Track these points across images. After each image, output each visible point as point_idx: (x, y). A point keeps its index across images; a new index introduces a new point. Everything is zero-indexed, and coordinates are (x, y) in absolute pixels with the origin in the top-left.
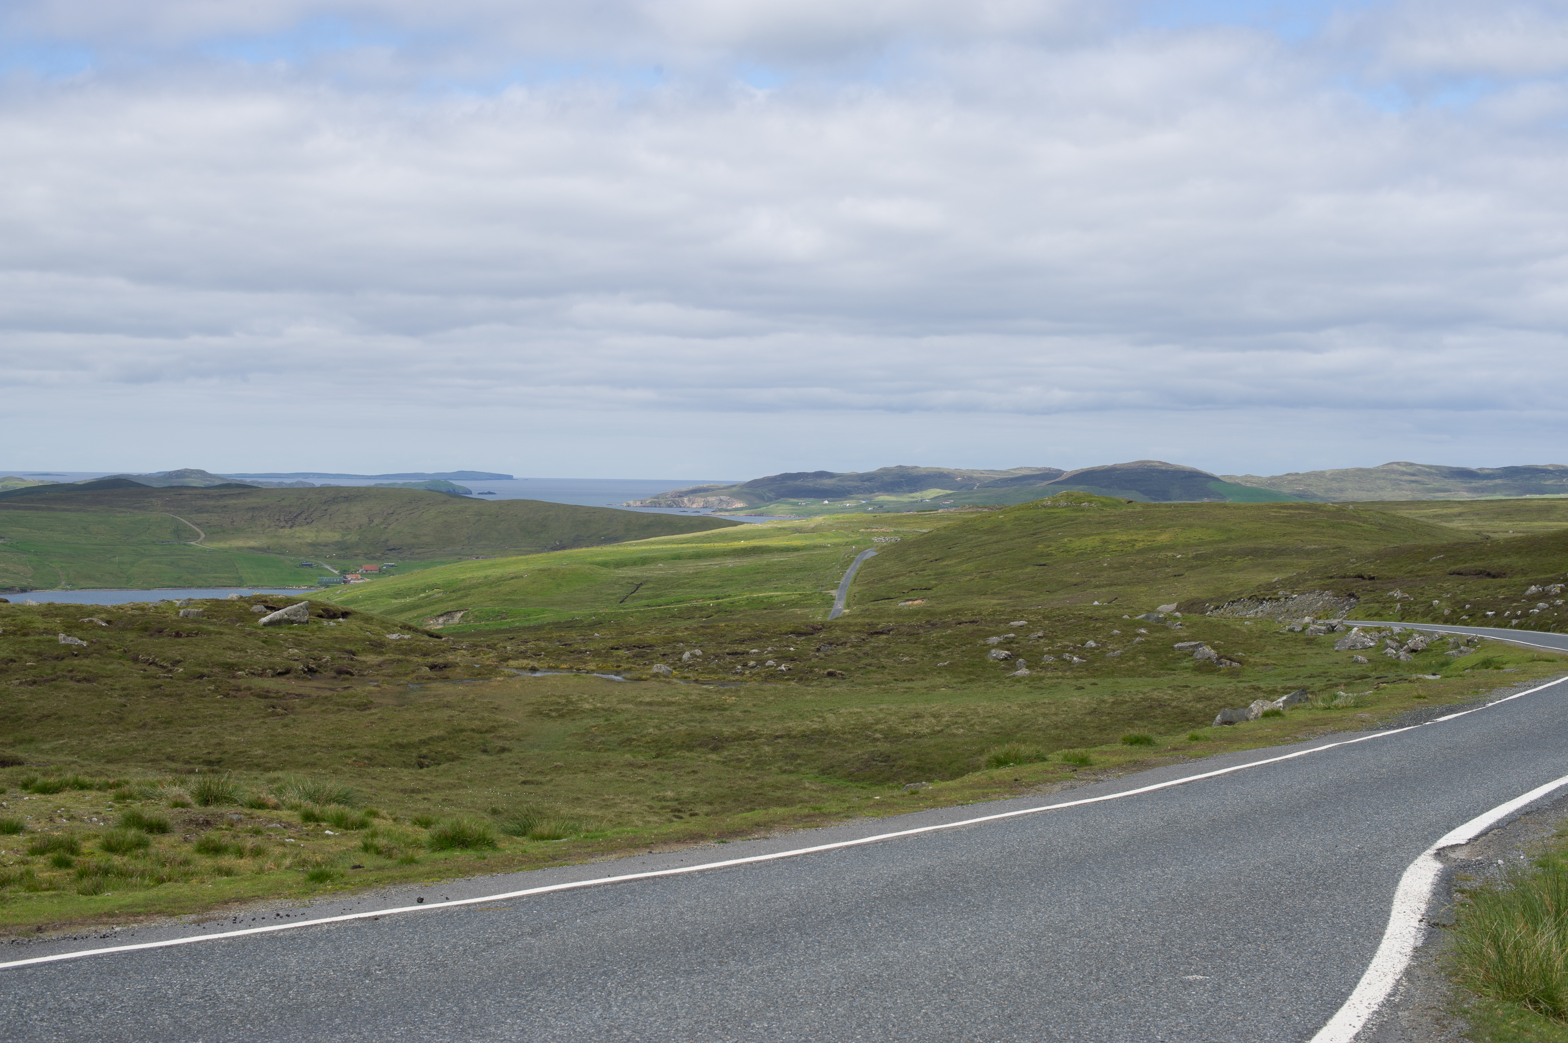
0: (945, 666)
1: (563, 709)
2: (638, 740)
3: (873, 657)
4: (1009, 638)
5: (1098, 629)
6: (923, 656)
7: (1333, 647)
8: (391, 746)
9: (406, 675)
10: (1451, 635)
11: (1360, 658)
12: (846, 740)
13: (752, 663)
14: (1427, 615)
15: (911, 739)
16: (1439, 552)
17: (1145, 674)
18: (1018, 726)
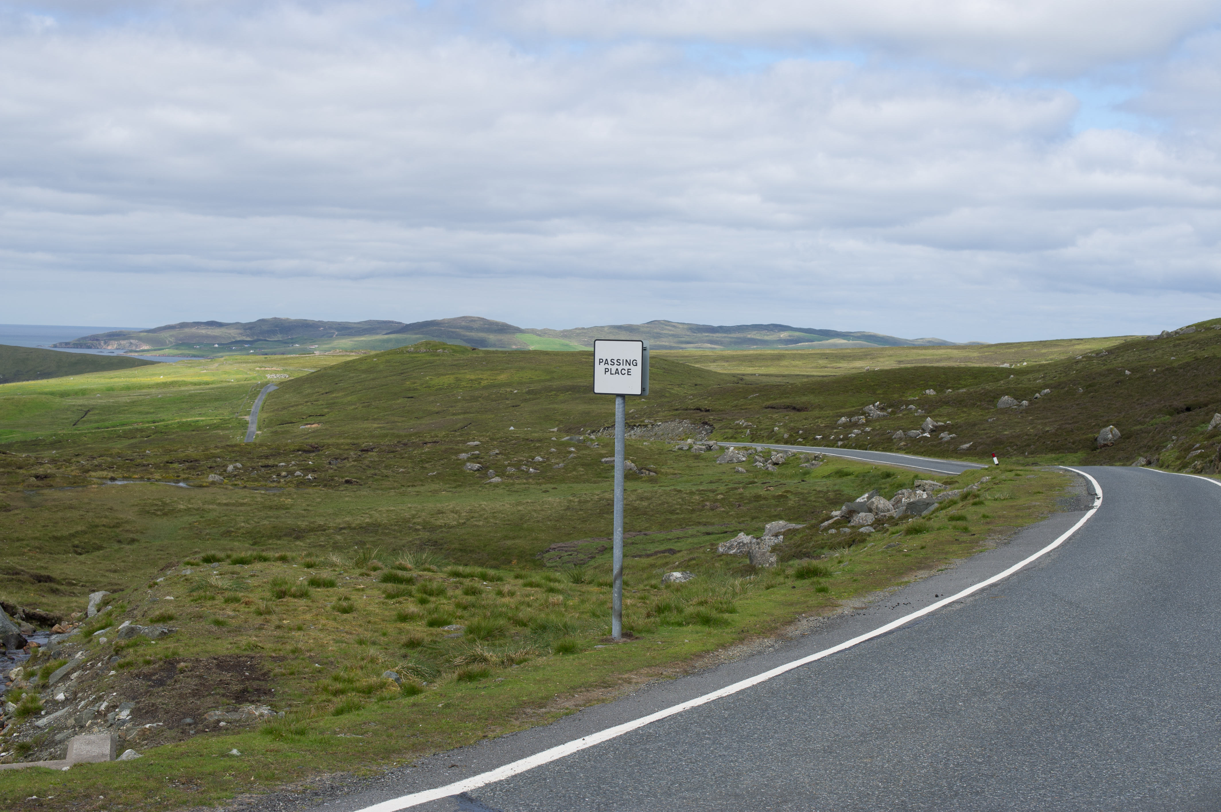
0: (434, 475)
1: (163, 510)
2: (236, 532)
3: (375, 469)
4: (475, 454)
5: (538, 447)
6: (413, 468)
7: (715, 461)
8: (50, 538)
9: (18, 483)
10: (801, 453)
11: (740, 469)
12: (394, 530)
13: (284, 474)
14: (771, 438)
15: (444, 529)
16: (754, 391)
17: (588, 481)
18: (521, 519)
